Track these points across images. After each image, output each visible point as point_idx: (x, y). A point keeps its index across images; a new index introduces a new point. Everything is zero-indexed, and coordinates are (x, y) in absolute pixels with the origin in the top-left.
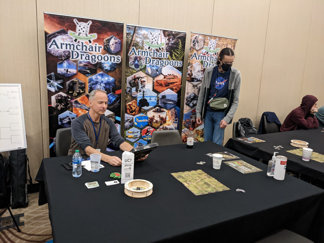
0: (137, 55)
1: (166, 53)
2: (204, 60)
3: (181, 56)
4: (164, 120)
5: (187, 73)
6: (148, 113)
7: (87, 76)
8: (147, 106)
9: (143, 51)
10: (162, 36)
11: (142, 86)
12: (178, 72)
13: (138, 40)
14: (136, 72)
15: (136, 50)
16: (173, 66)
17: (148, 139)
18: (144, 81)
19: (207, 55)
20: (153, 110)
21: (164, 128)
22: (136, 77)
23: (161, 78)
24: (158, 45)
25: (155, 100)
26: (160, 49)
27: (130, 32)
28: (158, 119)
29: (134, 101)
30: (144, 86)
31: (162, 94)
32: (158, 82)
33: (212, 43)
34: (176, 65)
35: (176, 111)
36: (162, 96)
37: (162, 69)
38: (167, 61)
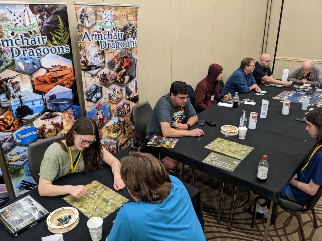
1: (42, 37)
2: (100, 40)
3: (65, 38)
4: (60, 126)
5: (81, 61)
6: (35, 123)
8: (30, 114)
9: (4, 39)
10: (29, 13)
11: (16, 90)
12: (66, 60)
16: (57, 54)
18: (17, 83)
19: (103, 32)
20: (41, 117)
22: (1, 79)
23: (42, 73)
24: (26, 28)
25: (41, 103)
26: (31, 33)
28: (52, 127)
29: (8, 113)
30: (19, 89)
31: (49, 94)
32: (40, 79)
33: (107, 15)
34: (61, 52)
35: (74, 111)
36: (50, 96)
37: (40, 60)
38: (46, 49)
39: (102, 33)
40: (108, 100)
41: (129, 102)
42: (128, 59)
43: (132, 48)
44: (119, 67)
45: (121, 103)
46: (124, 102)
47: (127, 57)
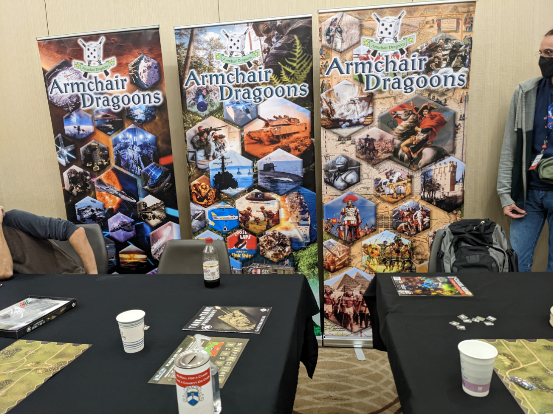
0: (201, 85)
1: (266, 70)
2: (367, 73)
3: (302, 71)
4: (275, 218)
6: (237, 201)
7: (110, 135)
8: (232, 188)
9: (213, 74)
10: (251, 36)
11: (218, 147)
12: (298, 108)
13: (201, 54)
14: (201, 119)
15: (199, 76)
16: (285, 98)
17: (241, 256)
18: (222, 137)
19: (375, 58)
20: (247, 195)
21: (277, 234)
22: (202, 129)
23: (258, 125)
24: (244, 57)
25: (249, 173)
26: (250, 65)
27: (182, 42)
28: (261, 216)
29: (204, 178)
30: (223, 147)
31: (264, 161)
32: (253, 135)
33: (387, 26)
34: (292, 95)
35: (302, 198)
36: (265, 165)
37: (258, 106)
38: (269, 89)
39: (371, 60)
40: (372, 191)
41: (429, 207)
42: (433, 113)
43: (448, 90)
44: (407, 127)
45: (407, 204)
46: (415, 204)
47: (432, 108)
